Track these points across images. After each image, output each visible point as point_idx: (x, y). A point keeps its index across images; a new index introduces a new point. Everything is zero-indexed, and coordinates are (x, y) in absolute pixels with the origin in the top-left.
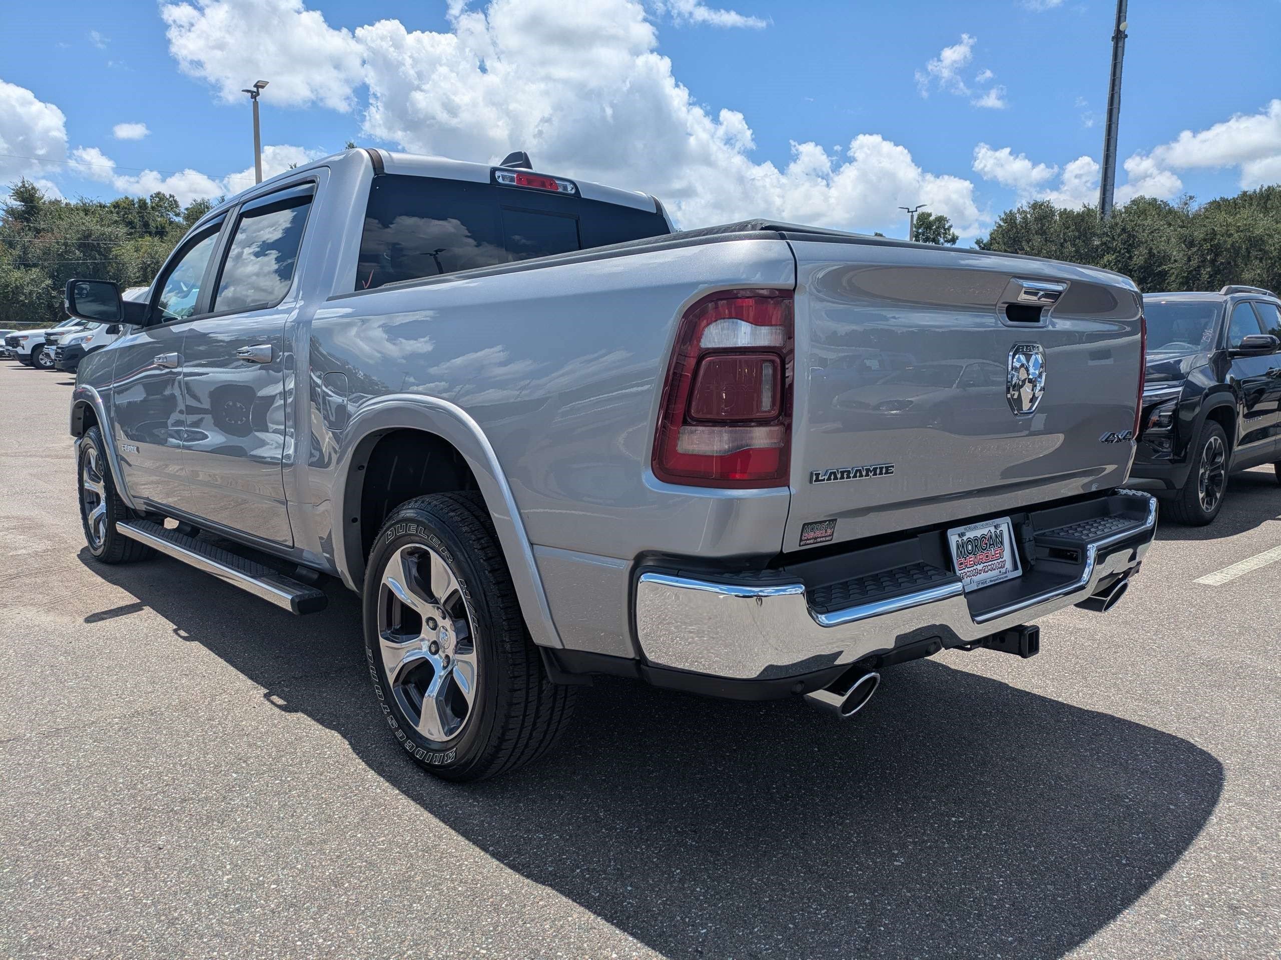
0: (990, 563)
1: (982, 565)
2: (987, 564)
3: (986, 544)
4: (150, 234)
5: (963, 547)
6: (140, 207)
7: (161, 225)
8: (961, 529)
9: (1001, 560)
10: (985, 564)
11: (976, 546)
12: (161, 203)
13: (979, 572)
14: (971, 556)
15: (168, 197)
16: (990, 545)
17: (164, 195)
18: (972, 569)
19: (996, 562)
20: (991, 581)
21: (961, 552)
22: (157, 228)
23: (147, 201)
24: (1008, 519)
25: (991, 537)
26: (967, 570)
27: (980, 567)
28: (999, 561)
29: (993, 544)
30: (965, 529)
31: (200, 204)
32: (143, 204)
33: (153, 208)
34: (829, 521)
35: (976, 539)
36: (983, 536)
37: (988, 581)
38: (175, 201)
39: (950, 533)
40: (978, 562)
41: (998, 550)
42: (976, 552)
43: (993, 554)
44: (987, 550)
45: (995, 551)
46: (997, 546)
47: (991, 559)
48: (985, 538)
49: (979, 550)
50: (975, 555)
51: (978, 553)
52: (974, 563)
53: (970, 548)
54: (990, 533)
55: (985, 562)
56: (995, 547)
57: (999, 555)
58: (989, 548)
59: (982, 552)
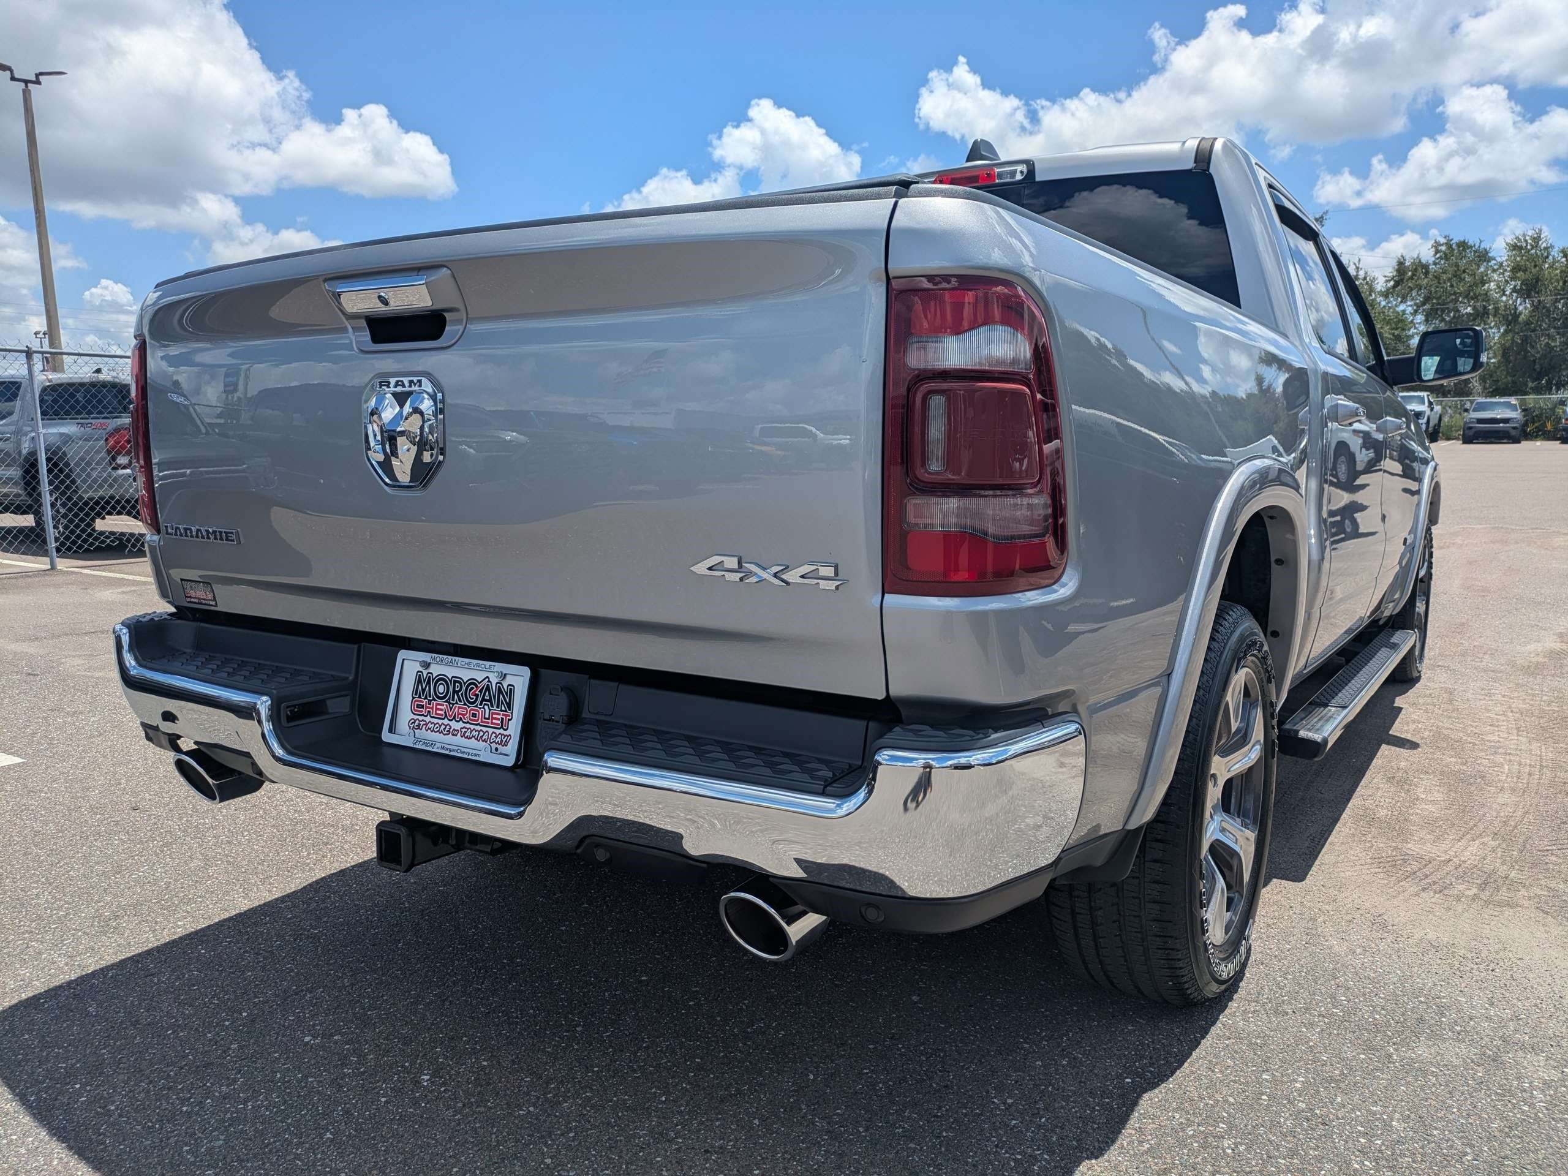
0: (478, 728)
1: (461, 724)
2: (472, 727)
3: (477, 696)
5: (429, 683)
8: (426, 657)
9: (501, 731)
10: (468, 726)
11: (454, 692)
13: (455, 733)
14: (440, 702)
16: (483, 700)
18: (440, 721)
19: (491, 730)
20: (443, 748)
21: (423, 690)
24: (526, 672)
25: (488, 688)
26: (428, 719)
27: (457, 726)
28: (498, 731)
29: (490, 700)
30: (433, 659)
35: (457, 681)
36: (473, 683)
37: (439, 745)
39: (403, 654)
40: (454, 718)
41: (499, 714)
42: (453, 700)
43: (487, 716)
44: (476, 706)
45: (493, 713)
46: (498, 707)
47: (482, 721)
48: (477, 686)
49: (460, 701)
50: (450, 703)
51: (457, 703)
52: (446, 716)
53: (441, 689)
54: (489, 681)
55: (468, 722)
56: (492, 706)
57: (499, 722)
58: (481, 704)
59: (465, 704)
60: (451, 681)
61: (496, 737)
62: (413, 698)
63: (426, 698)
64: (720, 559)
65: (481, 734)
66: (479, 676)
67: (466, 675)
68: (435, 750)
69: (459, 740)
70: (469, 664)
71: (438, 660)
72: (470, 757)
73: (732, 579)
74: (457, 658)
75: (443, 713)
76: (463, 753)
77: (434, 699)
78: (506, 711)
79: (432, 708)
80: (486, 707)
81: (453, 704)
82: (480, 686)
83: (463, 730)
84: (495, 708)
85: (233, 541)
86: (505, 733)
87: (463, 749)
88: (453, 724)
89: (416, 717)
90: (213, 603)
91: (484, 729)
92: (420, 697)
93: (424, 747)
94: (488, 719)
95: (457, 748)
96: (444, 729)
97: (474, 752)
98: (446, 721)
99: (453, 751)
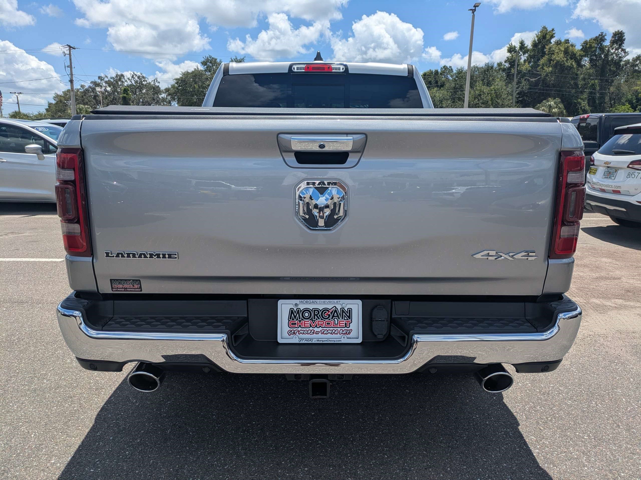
0: (332, 329)
2: (328, 329)
3: (329, 315)
4: (438, 86)
5: (298, 313)
6: (435, 74)
7: (443, 82)
8: (296, 301)
9: (346, 328)
10: (325, 329)
11: (315, 315)
12: (445, 71)
13: (317, 333)
14: (306, 320)
15: (449, 68)
16: (334, 316)
17: (447, 67)
18: (307, 329)
19: (339, 329)
20: (318, 341)
21: (295, 317)
22: (441, 83)
23: (439, 71)
24: (359, 302)
25: (336, 311)
26: (300, 329)
27: (318, 330)
28: (343, 329)
31: (460, 70)
32: (437, 72)
33: (441, 74)
34: (133, 280)
35: (315, 310)
36: (326, 310)
37: (315, 340)
38: (452, 69)
39: (280, 302)
40: (316, 326)
41: (344, 321)
42: (314, 318)
43: (336, 323)
44: (329, 320)
45: (340, 322)
46: (342, 318)
47: (333, 326)
48: (328, 311)
49: (319, 318)
50: (312, 320)
51: (317, 320)
52: (311, 326)
53: (307, 315)
54: (336, 308)
55: (325, 327)
56: (339, 318)
57: (344, 325)
58: (332, 318)
59: (322, 319)
60: (312, 311)
61: (343, 331)
62: (289, 321)
63: (297, 320)
64: (488, 252)
65: (334, 331)
66: (330, 307)
67: (321, 307)
68: (313, 342)
69: (320, 335)
70: (324, 302)
71: (304, 302)
72: (335, 342)
73: (492, 259)
74: (316, 300)
75: (309, 325)
76: (331, 341)
77: (302, 320)
78: (347, 319)
79: (302, 324)
80: (336, 319)
81: (315, 321)
82: (331, 311)
83: (322, 331)
84: (341, 319)
85: (176, 258)
86: (348, 329)
87: (330, 340)
88: (316, 329)
89: (291, 329)
90: (139, 290)
91: (335, 329)
92: (293, 320)
93: (306, 342)
94: (338, 324)
95: (327, 339)
96: (311, 332)
97: (337, 340)
98: (311, 329)
99: (325, 341)
